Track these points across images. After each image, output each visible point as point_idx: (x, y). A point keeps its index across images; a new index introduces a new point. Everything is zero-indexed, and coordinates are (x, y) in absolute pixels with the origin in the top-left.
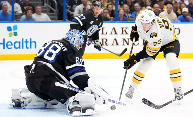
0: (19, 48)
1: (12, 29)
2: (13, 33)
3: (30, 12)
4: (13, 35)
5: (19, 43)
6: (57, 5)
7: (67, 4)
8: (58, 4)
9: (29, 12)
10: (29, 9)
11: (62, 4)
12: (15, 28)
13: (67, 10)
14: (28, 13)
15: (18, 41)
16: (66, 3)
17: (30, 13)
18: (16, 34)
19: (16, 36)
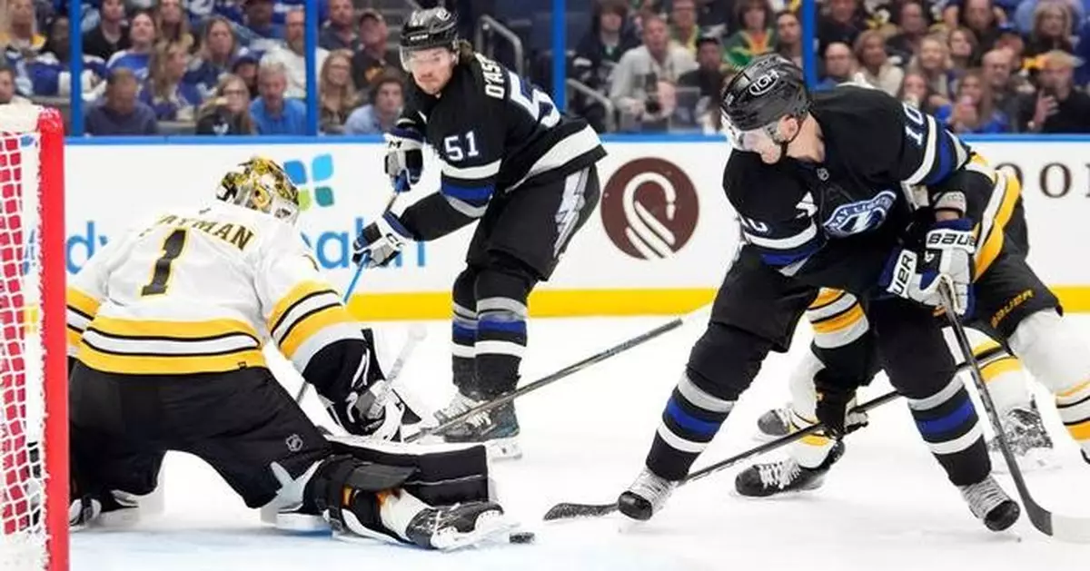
0: (340, 267)
1: (309, 172)
2: (312, 195)
3: (395, 93)
4: (314, 203)
5: (343, 238)
6: (525, 58)
7: (571, 53)
8: (530, 53)
9: (386, 93)
10: (390, 80)
11: (549, 53)
12: (324, 166)
13: (572, 82)
14: (382, 99)
15: (339, 232)
16: (569, 47)
17: (391, 97)
18: (325, 197)
19: (329, 209)
